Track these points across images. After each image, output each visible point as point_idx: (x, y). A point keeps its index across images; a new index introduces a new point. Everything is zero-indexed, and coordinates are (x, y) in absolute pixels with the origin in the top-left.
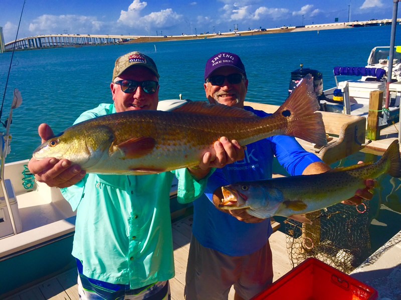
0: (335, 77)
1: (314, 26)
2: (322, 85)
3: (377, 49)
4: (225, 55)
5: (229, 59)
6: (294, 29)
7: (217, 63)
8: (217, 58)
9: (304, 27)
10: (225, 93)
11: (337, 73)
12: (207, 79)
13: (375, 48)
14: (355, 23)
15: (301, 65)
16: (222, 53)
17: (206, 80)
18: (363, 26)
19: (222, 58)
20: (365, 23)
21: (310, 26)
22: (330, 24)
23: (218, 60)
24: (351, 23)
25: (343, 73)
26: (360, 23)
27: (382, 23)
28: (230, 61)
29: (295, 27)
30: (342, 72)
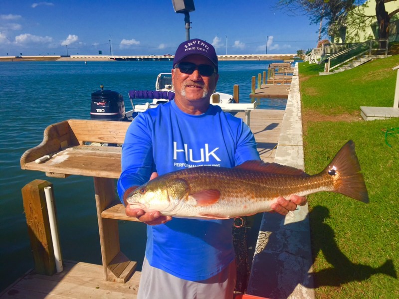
0: (131, 100)
1: (80, 56)
2: (124, 108)
3: (162, 75)
4: (200, 43)
5: (204, 47)
6: (59, 58)
7: (190, 49)
8: (191, 44)
9: (69, 56)
10: (192, 83)
11: (133, 97)
12: (176, 65)
13: (160, 74)
14: (117, 57)
15: (101, 86)
16: (197, 40)
17: (174, 65)
18: (124, 59)
19: (196, 45)
20: (126, 57)
21: (76, 56)
22: (95, 56)
23: (191, 46)
24: (113, 57)
25: (139, 97)
26: (122, 57)
27: (140, 59)
28: (204, 50)
29: (60, 56)
30: (137, 95)
